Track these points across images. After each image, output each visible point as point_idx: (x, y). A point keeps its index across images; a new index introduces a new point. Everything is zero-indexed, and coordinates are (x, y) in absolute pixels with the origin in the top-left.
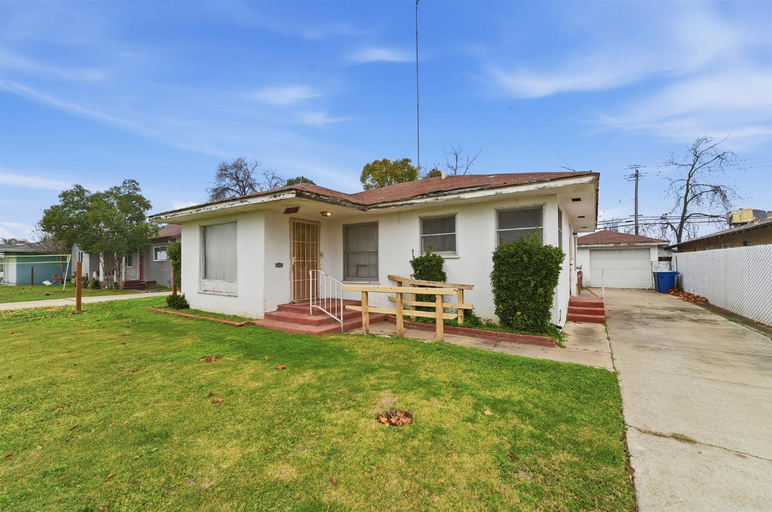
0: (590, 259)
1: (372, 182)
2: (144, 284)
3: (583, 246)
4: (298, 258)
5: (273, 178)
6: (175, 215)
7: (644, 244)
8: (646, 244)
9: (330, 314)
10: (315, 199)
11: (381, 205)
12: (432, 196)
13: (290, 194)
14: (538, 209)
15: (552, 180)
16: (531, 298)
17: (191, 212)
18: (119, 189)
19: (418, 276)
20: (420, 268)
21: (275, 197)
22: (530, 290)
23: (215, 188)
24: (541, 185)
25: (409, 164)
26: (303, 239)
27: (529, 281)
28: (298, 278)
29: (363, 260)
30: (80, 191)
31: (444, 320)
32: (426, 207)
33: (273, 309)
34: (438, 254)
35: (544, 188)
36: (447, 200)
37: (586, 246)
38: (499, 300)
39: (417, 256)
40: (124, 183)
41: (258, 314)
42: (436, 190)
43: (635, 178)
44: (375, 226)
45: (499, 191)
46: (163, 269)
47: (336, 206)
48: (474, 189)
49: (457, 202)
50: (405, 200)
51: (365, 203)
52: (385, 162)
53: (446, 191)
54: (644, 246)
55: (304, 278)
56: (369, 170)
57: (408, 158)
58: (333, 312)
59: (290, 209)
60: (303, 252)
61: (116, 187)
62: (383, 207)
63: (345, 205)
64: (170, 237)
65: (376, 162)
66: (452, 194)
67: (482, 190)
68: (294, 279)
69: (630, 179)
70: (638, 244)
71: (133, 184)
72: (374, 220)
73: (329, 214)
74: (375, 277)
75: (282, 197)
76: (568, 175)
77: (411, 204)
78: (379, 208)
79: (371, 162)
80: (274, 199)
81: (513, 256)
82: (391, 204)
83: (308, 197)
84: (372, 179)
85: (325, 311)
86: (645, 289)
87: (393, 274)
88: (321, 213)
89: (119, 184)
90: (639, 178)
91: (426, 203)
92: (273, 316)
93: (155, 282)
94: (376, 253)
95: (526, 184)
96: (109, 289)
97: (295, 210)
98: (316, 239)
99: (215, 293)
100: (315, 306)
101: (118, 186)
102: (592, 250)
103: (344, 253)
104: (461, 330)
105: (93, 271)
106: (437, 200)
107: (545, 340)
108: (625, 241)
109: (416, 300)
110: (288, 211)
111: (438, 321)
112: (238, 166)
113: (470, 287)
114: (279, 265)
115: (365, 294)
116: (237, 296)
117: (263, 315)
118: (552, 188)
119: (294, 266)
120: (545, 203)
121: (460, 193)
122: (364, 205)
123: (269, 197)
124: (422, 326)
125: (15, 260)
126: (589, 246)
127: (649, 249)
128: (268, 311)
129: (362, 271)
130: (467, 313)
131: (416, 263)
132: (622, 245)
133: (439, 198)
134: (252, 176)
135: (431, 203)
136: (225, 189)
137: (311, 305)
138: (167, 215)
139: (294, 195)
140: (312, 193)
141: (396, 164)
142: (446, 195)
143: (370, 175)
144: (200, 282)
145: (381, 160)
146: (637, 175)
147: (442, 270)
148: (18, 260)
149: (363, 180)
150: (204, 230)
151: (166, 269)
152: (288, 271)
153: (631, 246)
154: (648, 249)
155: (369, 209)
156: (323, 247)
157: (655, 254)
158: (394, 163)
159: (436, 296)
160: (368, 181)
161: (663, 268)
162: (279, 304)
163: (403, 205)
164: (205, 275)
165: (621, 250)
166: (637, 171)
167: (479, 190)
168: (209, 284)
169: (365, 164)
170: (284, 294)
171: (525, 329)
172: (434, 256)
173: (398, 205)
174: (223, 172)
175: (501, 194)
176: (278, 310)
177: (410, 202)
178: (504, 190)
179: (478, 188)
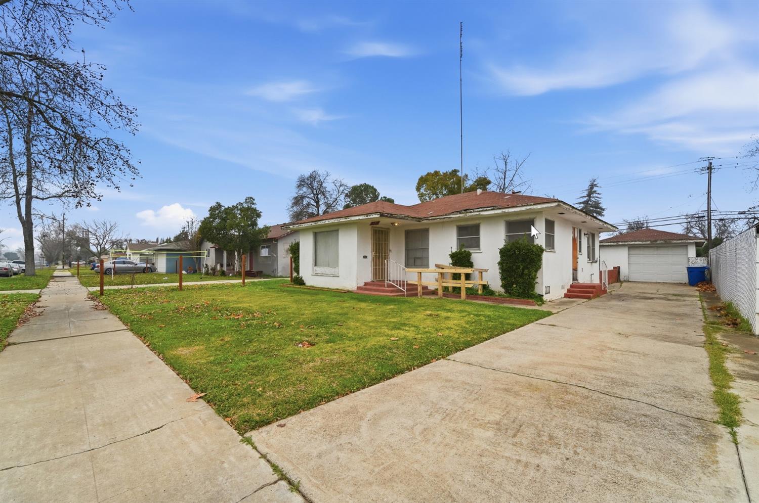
0: (629, 255)
1: (425, 191)
2: (254, 273)
3: (620, 243)
4: (376, 253)
5: (341, 186)
7: (680, 241)
8: (683, 241)
9: (398, 287)
10: (390, 217)
11: (430, 218)
12: (463, 213)
13: (376, 215)
14: (531, 221)
16: (522, 275)
18: (242, 204)
19: (455, 264)
20: (455, 258)
22: (520, 270)
23: (295, 196)
24: (528, 207)
25: (458, 173)
26: (379, 241)
27: (520, 266)
28: (376, 266)
29: (419, 254)
30: (219, 206)
31: (466, 288)
32: (459, 219)
33: (362, 284)
34: (467, 250)
35: (530, 209)
36: (472, 215)
37: (623, 243)
38: (503, 279)
39: (454, 250)
40: (246, 200)
41: (353, 287)
42: (465, 209)
43: (708, 171)
44: (426, 231)
45: (504, 210)
46: (268, 262)
47: (401, 220)
48: (488, 209)
49: (479, 216)
50: (446, 215)
51: (420, 217)
52: (436, 173)
53: (472, 209)
54: (680, 243)
55: (379, 266)
56: (422, 181)
57: (457, 169)
58: (400, 286)
59: (374, 222)
60: (379, 249)
61: (240, 203)
62: (431, 219)
63: (407, 219)
64: (275, 238)
65: (428, 174)
66: (476, 212)
68: (374, 266)
69: (703, 172)
70: (675, 241)
71: (250, 200)
72: (427, 227)
73: (396, 224)
74: (427, 266)
75: (371, 217)
76: (545, 201)
77: (450, 218)
78: (429, 220)
79: (424, 174)
80: (366, 217)
81: (510, 251)
82: (437, 218)
83: (386, 216)
84: (425, 189)
85: (395, 285)
86: (682, 283)
87: (438, 263)
88: (392, 223)
89: (243, 201)
90: (712, 171)
91: (459, 217)
92: (362, 288)
93: (262, 272)
94: (428, 249)
95: (520, 206)
96: (232, 276)
97: (378, 223)
98: (387, 240)
99: (322, 275)
100: (389, 282)
101: (242, 202)
102: (630, 247)
103: (406, 249)
104: (480, 298)
105: (218, 263)
107: (530, 302)
108: (662, 239)
109: (453, 280)
110: (373, 223)
111: (462, 288)
112: (313, 177)
113: (486, 271)
114: (365, 257)
115: (419, 274)
116: (338, 277)
117: (356, 287)
118: (534, 209)
119: (373, 258)
120: (536, 217)
121: (480, 211)
122: (419, 218)
123: (363, 216)
124: (456, 295)
125: (165, 255)
126: (626, 243)
127: (687, 246)
128: (359, 285)
129: (418, 262)
130: (485, 287)
131: (453, 256)
132: (658, 242)
133: (467, 214)
134: (324, 185)
135: (462, 217)
136: (302, 197)
137: (386, 282)
139: (379, 216)
140: (388, 214)
141: (445, 174)
142: (471, 212)
143: (424, 185)
144: (313, 269)
145: (432, 172)
146: (710, 168)
147: (471, 260)
148: (167, 254)
149: (418, 189)
150: (316, 235)
151: (270, 262)
152: (370, 260)
153: (668, 244)
154: (685, 246)
155: (423, 220)
156: (392, 246)
157: (692, 252)
158: (444, 174)
159: (461, 274)
160: (422, 190)
161: (701, 262)
162: (366, 281)
163: (444, 218)
164: (316, 265)
165: (659, 247)
166: (711, 164)
167: (492, 209)
168: (319, 270)
169: (419, 177)
170: (368, 277)
171: (518, 296)
172: (465, 251)
173: (441, 218)
174: (302, 183)
175: (505, 212)
176: (364, 285)
177: (449, 216)
178: (507, 210)
179: (492, 208)
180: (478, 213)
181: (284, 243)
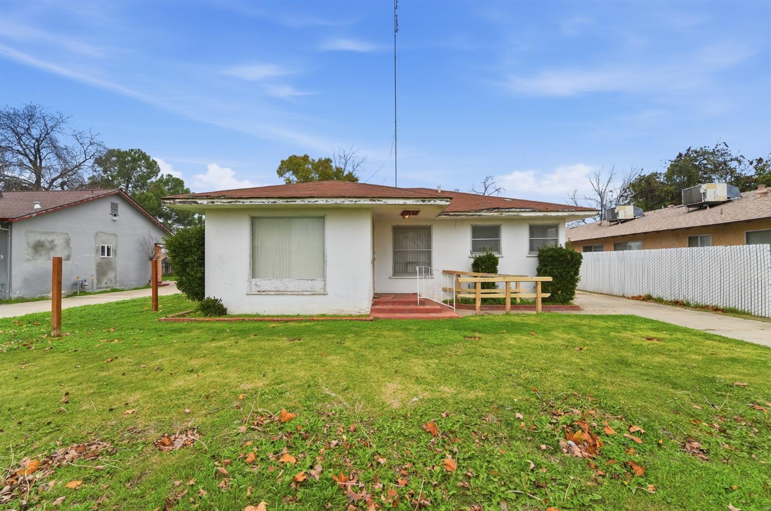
6: (236, 202)
11: (452, 214)
13: (443, 202)
15: (577, 211)
17: (275, 202)
19: (477, 269)
21: (423, 201)
29: (414, 258)
36: (509, 215)
41: (360, 310)
44: (429, 229)
45: (546, 213)
49: (511, 217)
50: (476, 212)
53: (505, 209)
62: (453, 215)
66: (513, 212)
67: (535, 211)
72: (428, 224)
74: (428, 272)
75: (432, 202)
77: (480, 215)
78: (450, 215)
82: (462, 214)
87: (449, 269)
94: (430, 252)
97: (416, 212)
99: (280, 293)
106: (502, 214)
117: (369, 310)
123: (414, 200)
135: (496, 216)
138: (214, 201)
144: (248, 283)
150: (253, 220)
163: (472, 215)
164: (254, 274)
167: (533, 211)
168: (265, 283)
173: (468, 215)
177: (478, 214)
178: (549, 214)
179: (530, 210)
180: (516, 214)
181: (26, 232)
